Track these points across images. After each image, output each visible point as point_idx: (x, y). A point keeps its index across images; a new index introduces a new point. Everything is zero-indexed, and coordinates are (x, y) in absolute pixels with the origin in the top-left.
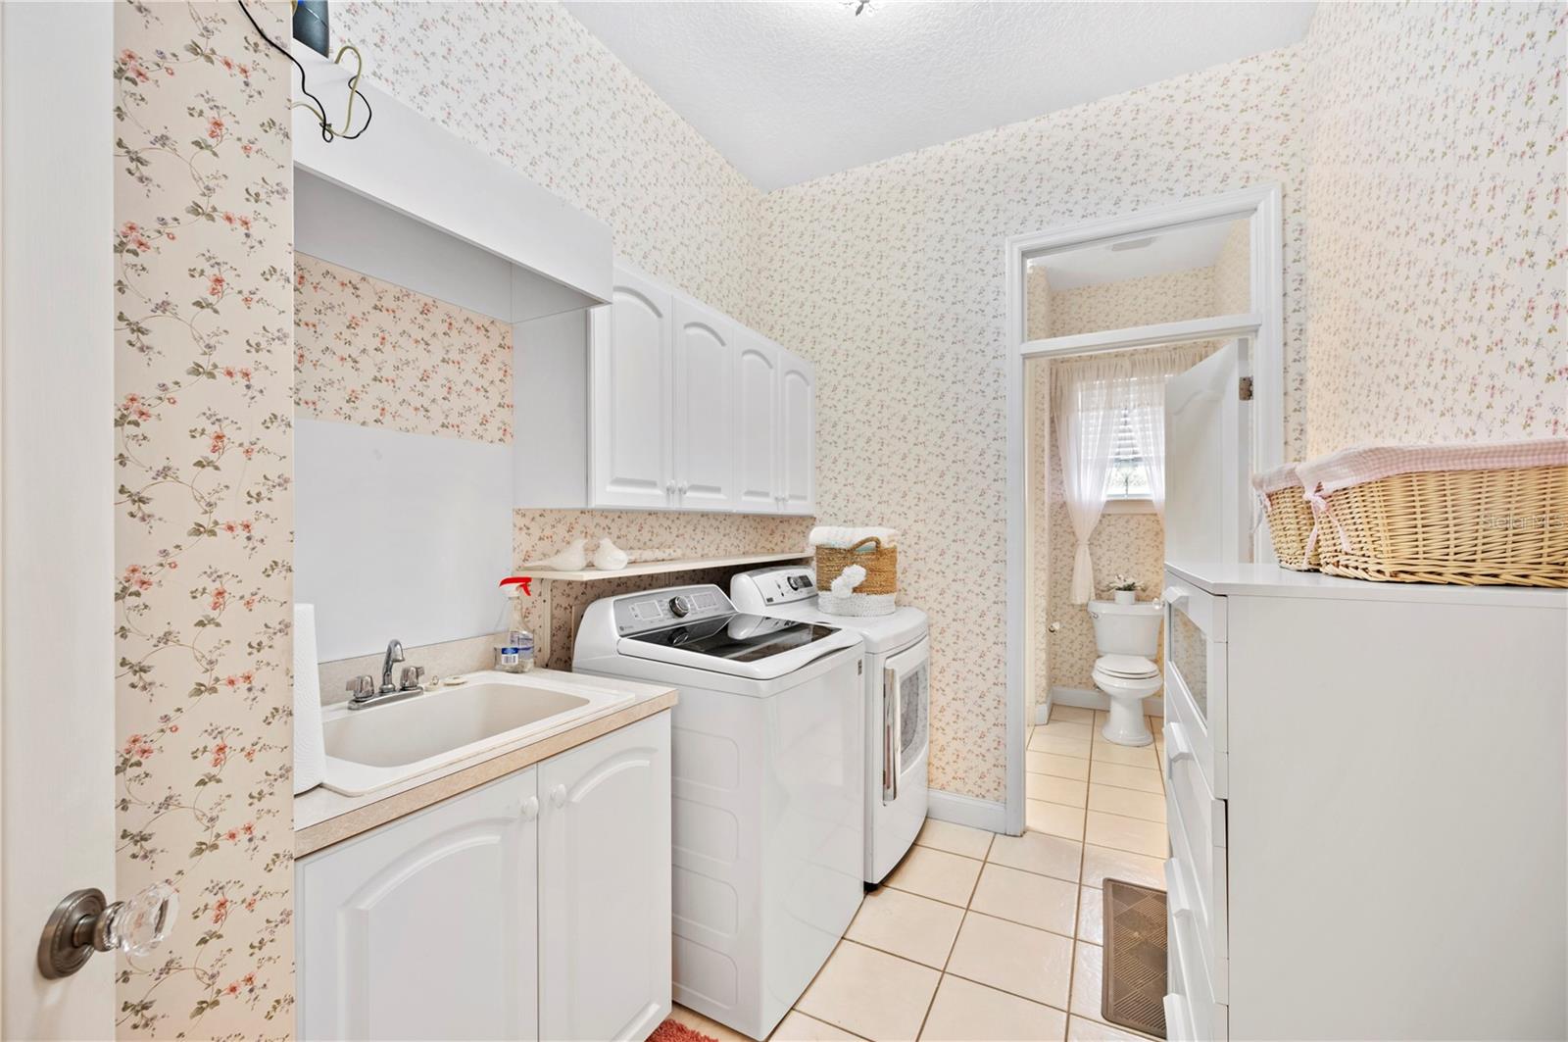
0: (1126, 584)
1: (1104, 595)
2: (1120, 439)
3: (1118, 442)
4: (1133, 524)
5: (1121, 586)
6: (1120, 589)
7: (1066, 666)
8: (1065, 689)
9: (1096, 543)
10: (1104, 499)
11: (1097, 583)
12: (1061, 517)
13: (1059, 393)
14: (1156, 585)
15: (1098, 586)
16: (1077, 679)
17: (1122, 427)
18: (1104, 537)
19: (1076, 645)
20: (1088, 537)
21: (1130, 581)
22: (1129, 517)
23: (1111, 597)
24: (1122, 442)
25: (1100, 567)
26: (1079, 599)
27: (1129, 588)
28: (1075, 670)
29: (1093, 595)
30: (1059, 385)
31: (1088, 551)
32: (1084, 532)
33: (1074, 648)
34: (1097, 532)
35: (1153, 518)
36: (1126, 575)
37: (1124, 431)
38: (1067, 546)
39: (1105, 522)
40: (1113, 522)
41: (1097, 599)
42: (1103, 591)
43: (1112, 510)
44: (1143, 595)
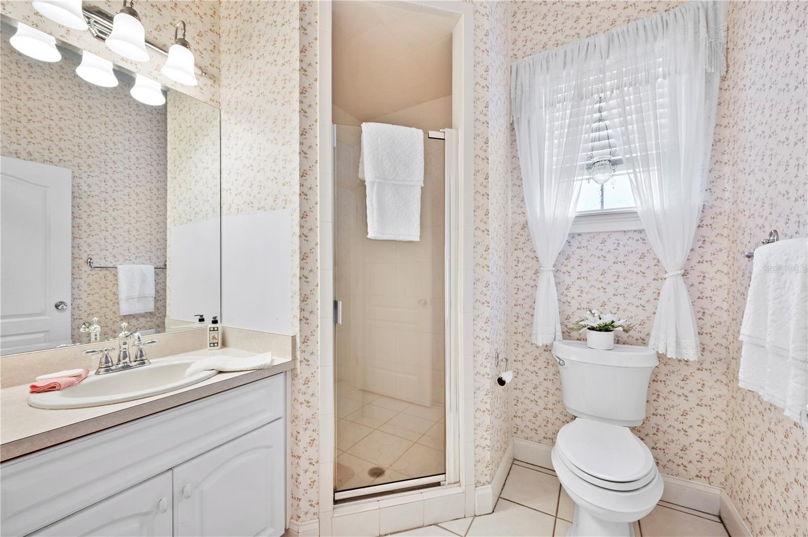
0: (601, 322)
1: (575, 334)
2: (593, 140)
3: (590, 144)
4: (610, 245)
5: (595, 325)
6: (592, 329)
7: (529, 416)
8: (526, 443)
9: (564, 269)
10: (572, 214)
11: (565, 319)
12: (522, 239)
13: (519, 92)
14: (642, 323)
15: (566, 322)
16: (541, 434)
17: (596, 125)
18: (574, 261)
19: (541, 392)
20: (553, 262)
21: (607, 319)
22: (605, 236)
23: (582, 337)
24: (596, 143)
25: (569, 299)
26: (542, 339)
27: (605, 328)
28: (540, 421)
29: (559, 334)
30: (519, 83)
31: (552, 280)
32: (548, 256)
33: (538, 394)
34: (564, 256)
35: (637, 236)
36: (601, 309)
37: (599, 129)
38: (530, 273)
39: (575, 243)
40: (584, 243)
41: (564, 339)
42: (572, 329)
43: (584, 228)
44: (625, 336)
